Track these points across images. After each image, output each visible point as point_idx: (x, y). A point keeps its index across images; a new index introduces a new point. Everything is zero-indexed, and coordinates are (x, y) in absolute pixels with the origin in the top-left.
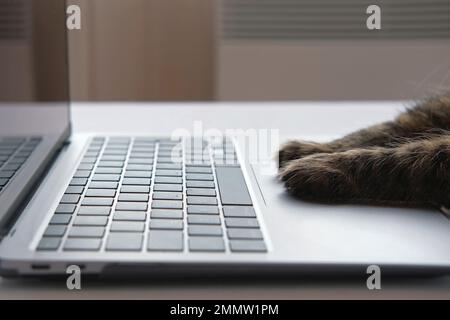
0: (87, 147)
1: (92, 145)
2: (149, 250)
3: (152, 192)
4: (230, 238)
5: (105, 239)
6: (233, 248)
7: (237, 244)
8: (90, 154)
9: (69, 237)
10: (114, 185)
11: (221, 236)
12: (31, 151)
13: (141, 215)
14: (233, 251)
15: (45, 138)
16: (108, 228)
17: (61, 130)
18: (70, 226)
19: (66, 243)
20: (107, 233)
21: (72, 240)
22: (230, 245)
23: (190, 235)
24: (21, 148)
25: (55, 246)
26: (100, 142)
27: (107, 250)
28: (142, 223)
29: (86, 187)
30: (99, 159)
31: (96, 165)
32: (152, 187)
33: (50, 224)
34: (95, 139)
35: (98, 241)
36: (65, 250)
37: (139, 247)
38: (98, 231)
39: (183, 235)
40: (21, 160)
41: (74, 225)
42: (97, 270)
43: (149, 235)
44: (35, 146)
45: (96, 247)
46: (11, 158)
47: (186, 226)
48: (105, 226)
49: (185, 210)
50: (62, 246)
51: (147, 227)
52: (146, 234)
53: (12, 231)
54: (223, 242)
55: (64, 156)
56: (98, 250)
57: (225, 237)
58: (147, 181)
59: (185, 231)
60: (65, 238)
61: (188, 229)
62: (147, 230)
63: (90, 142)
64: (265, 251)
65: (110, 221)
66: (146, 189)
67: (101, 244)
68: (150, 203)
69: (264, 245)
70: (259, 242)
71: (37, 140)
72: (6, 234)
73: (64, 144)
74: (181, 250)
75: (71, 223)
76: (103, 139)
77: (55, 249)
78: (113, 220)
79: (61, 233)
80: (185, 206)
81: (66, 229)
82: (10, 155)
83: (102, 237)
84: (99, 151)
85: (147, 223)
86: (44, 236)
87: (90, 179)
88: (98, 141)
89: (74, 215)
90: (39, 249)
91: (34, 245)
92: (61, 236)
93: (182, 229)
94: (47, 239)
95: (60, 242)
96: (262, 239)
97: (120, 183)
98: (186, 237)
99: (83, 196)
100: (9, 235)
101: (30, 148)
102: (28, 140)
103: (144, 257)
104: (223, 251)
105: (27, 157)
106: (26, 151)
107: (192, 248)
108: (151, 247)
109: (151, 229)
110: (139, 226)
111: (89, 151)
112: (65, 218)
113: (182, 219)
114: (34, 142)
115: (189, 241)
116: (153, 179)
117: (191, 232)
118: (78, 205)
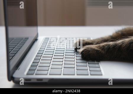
0: (43, 41)
1: (45, 40)
2: (64, 75)
3: (64, 55)
4: (90, 71)
5: (49, 71)
6: (91, 74)
7: (93, 73)
8: (44, 43)
9: (37, 70)
10: (52, 53)
11: (87, 70)
12: (25, 42)
13: (61, 63)
14: (91, 75)
15: (29, 38)
16: (50, 67)
17: (35, 36)
18: (38, 67)
19: (36, 72)
20: (50, 69)
21: (38, 71)
22: (90, 73)
23: (77, 70)
24: (22, 41)
25: (33, 73)
26: (48, 39)
27: (50, 74)
28: (61, 66)
29: (43, 54)
30: (47, 45)
31: (46, 47)
32: (64, 54)
33: (31, 66)
34: (46, 38)
35: (47, 71)
36: (36, 74)
37: (60, 74)
38: (47, 68)
39: (75, 70)
40: (21, 45)
41: (39, 66)
42: (47, 81)
43: (64, 69)
44: (26, 40)
45: (46, 73)
46: (19, 44)
47: (76, 67)
48: (49, 67)
49: (75, 62)
50: (35, 73)
51: (63, 67)
52: (62, 69)
53: (18, 68)
54: (88, 72)
55: (36, 44)
56: (47, 74)
57: (89, 70)
58: (63, 52)
59: (75, 68)
60: (36, 71)
61: (77, 68)
62: (63, 68)
63: (44, 39)
64: (102, 75)
65: (51, 65)
66: (62, 54)
67: (48, 72)
68: (64, 59)
69: (101, 73)
70: (100, 72)
71: (27, 39)
72: (17, 69)
73: (36, 40)
74: (74, 75)
75: (38, 66)
76: (49, 38)
77: (33, 74)
78: (52, 65)
79: (35, 69)
80: (75, 60)
81: (36, 68)
82: (18, 44)
83: (48, 70)
84: (47, 42)
85: (63, 66)
86: (29, 70)
87: (44, 51)
88: (47, 39)
89: (39, 63)
90: (27, 74)
91: (26, 73)
92: (35, 70)
93: (74, 68)
94: (30, 71)
95: (34, 72)
96: (101, 71)
97: (54, 53)
98: (76, 70)
99: (42, 57)
100: (18, 70)
101: (25, 41)
102: (24, 38)
103: (62, 77)
104: (88, 75)
105: (24, 44)
106: (23, 42)
107: (78, 74)
108: (64, 74)
109: (64, 68)
110: (60, 67)
111: (44, 42)
112: (36, 64)
113: (74, 64)
114: (26, 39)
115: (77, 72)
116: (65, 51)
117: (77, 69)
118: (40, 60)
